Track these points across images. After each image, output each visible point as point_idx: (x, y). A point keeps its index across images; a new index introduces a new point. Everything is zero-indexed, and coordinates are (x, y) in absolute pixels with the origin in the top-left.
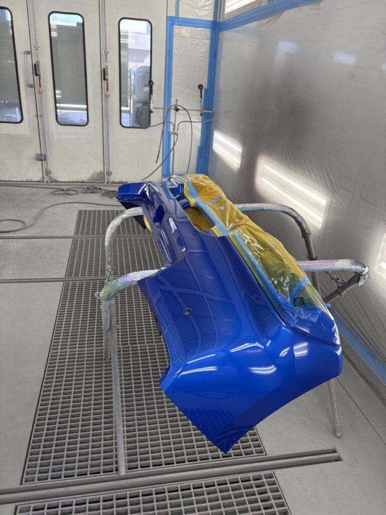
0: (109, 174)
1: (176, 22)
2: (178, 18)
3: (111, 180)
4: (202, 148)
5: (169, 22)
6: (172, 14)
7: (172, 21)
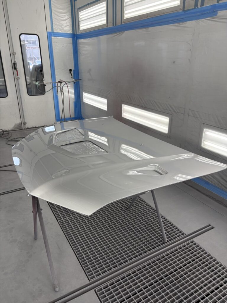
0: (25, 124)
1: (53, 35)
2: (53, 32)
3: (27, 127)
4: (76, 102)
5: (49, 35)
6: (50, 30)
7: (50, 35)
